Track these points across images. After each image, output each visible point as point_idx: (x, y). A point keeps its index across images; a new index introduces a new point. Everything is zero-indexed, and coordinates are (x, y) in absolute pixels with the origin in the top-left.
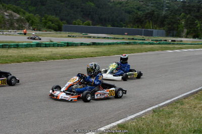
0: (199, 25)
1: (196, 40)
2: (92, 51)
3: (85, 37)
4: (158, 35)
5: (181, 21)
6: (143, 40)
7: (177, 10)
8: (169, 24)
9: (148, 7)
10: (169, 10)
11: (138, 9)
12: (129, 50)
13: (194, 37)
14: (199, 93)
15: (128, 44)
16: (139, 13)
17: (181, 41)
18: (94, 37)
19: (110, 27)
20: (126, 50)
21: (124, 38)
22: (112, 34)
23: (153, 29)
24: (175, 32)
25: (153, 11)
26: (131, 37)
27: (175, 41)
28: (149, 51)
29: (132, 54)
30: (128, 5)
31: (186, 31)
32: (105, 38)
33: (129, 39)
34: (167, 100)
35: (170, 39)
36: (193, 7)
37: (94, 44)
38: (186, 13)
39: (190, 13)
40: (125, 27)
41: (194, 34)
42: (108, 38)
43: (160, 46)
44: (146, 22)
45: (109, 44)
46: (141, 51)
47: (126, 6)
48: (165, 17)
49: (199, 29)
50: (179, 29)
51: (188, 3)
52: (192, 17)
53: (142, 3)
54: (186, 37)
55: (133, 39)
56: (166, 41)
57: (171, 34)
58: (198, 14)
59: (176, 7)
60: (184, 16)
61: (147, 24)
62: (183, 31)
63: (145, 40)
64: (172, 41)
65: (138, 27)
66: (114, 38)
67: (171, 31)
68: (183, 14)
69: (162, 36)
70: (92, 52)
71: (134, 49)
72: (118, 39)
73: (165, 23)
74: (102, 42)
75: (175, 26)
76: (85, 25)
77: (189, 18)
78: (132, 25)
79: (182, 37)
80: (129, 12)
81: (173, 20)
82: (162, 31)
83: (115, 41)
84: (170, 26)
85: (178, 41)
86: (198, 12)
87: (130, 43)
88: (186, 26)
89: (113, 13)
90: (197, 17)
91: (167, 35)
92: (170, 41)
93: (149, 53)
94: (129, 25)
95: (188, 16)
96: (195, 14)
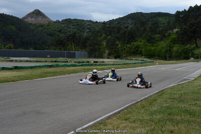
0: (120, 46)
1: (118, 60)
2: (13, 75)
3: (7, 61)
4: (80, 57)
5: (102, 42)
6: (66, 62)
7: (98, 32)
8: (91, 45)
9: (69, 30)
10: (90, 31)
11: (60, 31)
12: (52, 73)
13: (116, 58)
14: (121, 113)
15: (50, 66)
16: (61, 35)
17: (103, 62)
18: (16, 61)
19: (32, 50)
20: (49, 73)
21: (47, 61)
22: (34, 57)
23: (75, 50)
24: (97, 53)
25: (75, 33)
26: (54, 59)
27: (97, 62)
28: (72, 73)
29: (56, 77)
30: (50, 28)
31: (107, 51)
32: (27, 61)
33: (52, 61)
34: (91, 121)
35: (92, 60)
36: (114, 28)
37: (16, 68)
38: (107, 35)
39: (110, 34)
40: (47, 49)
41: (115, 55)
42: (31, 61)
43: (83, 67)
44: (68, 44)
45: (32, 68)
46: (64, 73)
47: (47, 29)
48: (87, 39)
49: (120, 49)
50: (100, 51)
51: (109, 24)
52: (113, 38)
53: (63, 26)
54: (108, 58)
55: (56, 61)
56: (88, 62)
57: (93, 56)
58: (118, 35)
59: (97, 29)
60: (105, 37)
61: (70, 46)
62: (104, 52)
63: (67, 62)
64: (94, 62)
65: (60, 49)
66: (37, 61)
67: (93, 53)
68: (104, 35)
69: (85, 57)
70: (15, 77)
71: (57, 72)
72: (41, 61)
73: (87, 44)
74: (24, 66)
75: (96, 47)
76: (7, 48)
77: (110, 39)
78: (54, 47)
79: (104, 58)
80: (51, 35)
81: (95, 41)
82: (84, 52)
83: (38, 64)
84: (92, 47)
85: (100, 62)
86: (118, 32)
87: (53, 65)
88: (108, 47)
89: (35, 36)
90: (118, 38)
91: (90, 57)
92: (92, 62)
93: (72, 75)
94: (51, 48)
95: (109, 37)
96: (115, 36)
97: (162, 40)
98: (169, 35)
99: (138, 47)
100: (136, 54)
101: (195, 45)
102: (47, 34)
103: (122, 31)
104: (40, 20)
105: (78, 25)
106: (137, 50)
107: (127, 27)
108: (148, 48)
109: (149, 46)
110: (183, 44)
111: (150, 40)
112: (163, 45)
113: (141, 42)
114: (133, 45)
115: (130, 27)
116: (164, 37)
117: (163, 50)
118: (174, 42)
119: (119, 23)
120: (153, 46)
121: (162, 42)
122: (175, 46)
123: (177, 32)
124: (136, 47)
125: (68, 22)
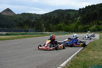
0: (51, 26)
5: (42, 24)
7: (40, 19)
8: (36, 26)
9: (25, 18)
10: (35, 19)
11: (20, 19)
13: (49, 32)
16: (21, 21)
23: (28, 29)
24: (40, 30)
25: (28, 20)
30: (15, 18)
31: (45, 29)
36: (47, 17)
38: (44, 20)
39: (46, 20)
40: (14, 28)
41: (49, 30)
44: (25, 26)
47: (13, 18)
48: (34, 23)
49: (51, 28)
50: (42, 29)
51: (45, 15)
53: (22, 16)
58: (50, 21)
61: (26, 26)
62: (43, 29)
65: (21, 28)
67: (38, 30)
68: (42, 21)
69: (33, 32)
73: (34, 25)
75: (39, 26)
77: (46, 23)
80: (15, 21)
81: (38, 24)
82: (33, 30)
84: (37, 27)
86: (50, 19)
88: (45, 27)
89: (7, 21)
91: (36, 32)
94: (16, 28)
95: (45, 22)
96: (49, 21)
97: (72, 23)
98: (76, 20)
99: (61, 26)
100: (59, 30)
101: (89, 25)
102: (13, 21)
103: (52, 19)
104: (9, 14)
105: (29, 16)
106: (60, 28)
107: (54, 17)
108: (66, 27)
109: (66, 26)
110: (83, 24)
111: (67, 23)
112: (73, 25)
113: (62, 24)
114: (58, 25)
115: (56, 16)
116: (73, 22)
117: (74, 28)
118: (79, 24)
119: (50, 15)
120: (68, 26)
121: (72, 24)
122: (79, 26)
123: (80, 19)
124: (59, 27)
125: (24, 14)
